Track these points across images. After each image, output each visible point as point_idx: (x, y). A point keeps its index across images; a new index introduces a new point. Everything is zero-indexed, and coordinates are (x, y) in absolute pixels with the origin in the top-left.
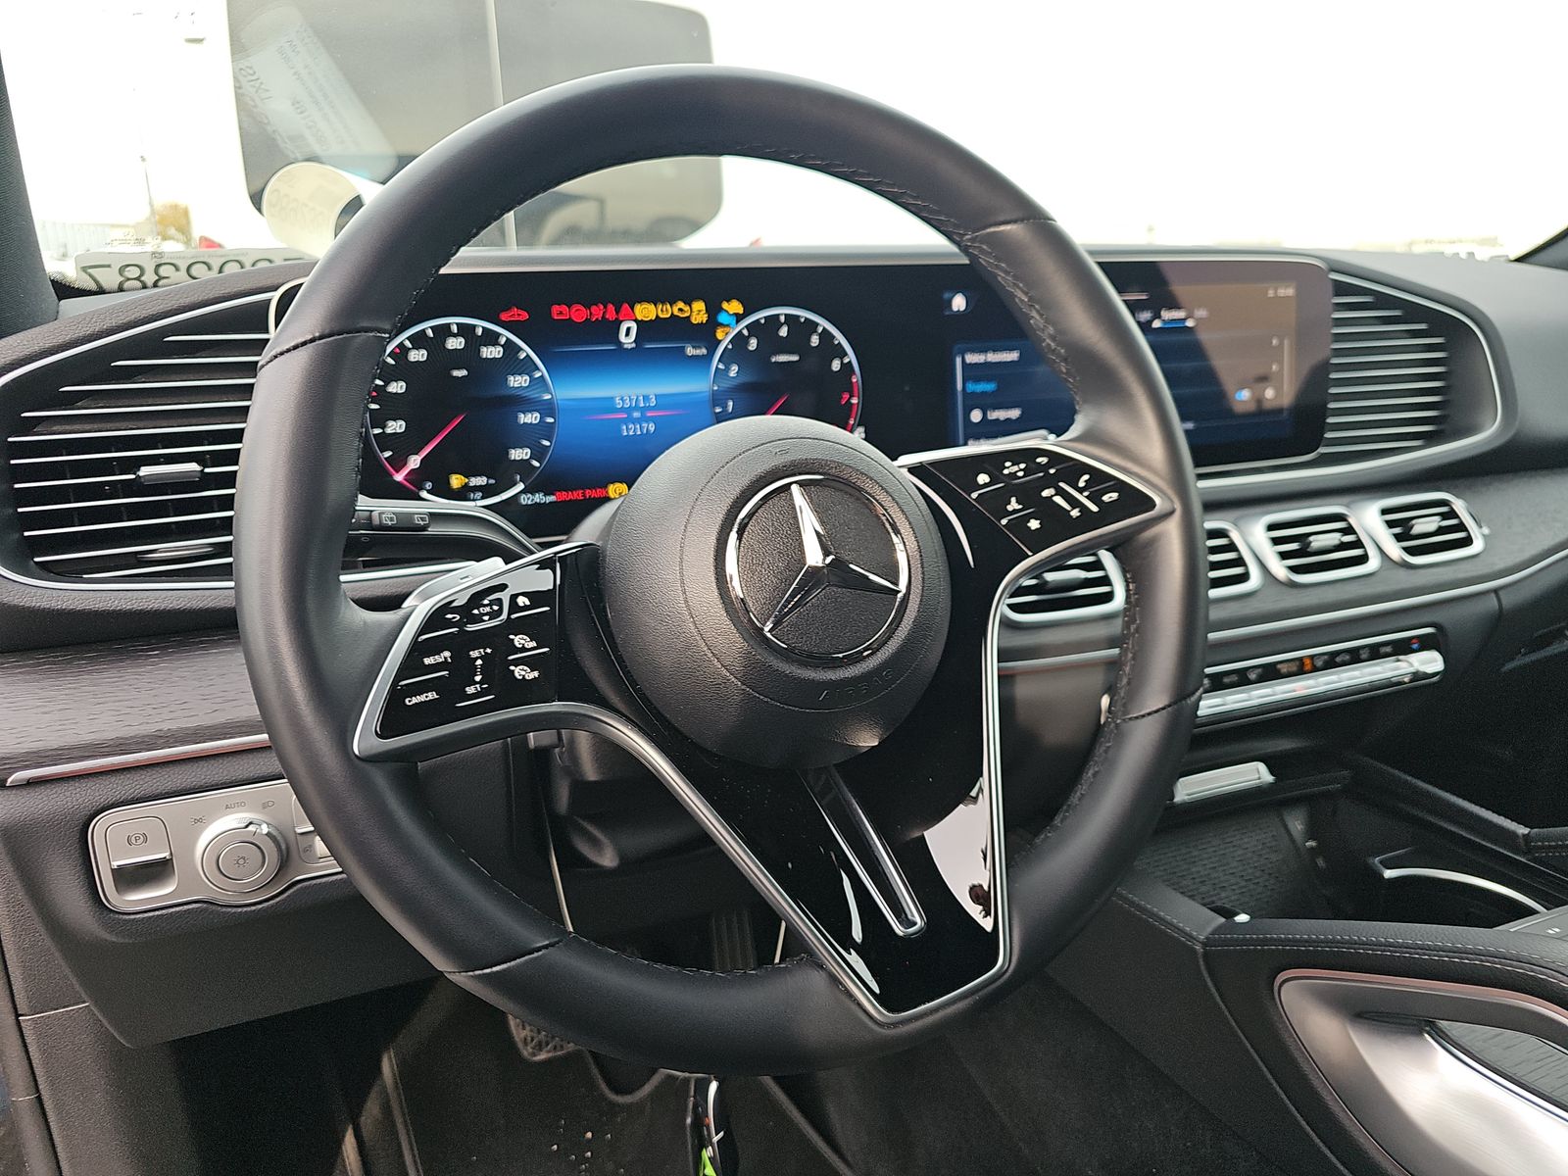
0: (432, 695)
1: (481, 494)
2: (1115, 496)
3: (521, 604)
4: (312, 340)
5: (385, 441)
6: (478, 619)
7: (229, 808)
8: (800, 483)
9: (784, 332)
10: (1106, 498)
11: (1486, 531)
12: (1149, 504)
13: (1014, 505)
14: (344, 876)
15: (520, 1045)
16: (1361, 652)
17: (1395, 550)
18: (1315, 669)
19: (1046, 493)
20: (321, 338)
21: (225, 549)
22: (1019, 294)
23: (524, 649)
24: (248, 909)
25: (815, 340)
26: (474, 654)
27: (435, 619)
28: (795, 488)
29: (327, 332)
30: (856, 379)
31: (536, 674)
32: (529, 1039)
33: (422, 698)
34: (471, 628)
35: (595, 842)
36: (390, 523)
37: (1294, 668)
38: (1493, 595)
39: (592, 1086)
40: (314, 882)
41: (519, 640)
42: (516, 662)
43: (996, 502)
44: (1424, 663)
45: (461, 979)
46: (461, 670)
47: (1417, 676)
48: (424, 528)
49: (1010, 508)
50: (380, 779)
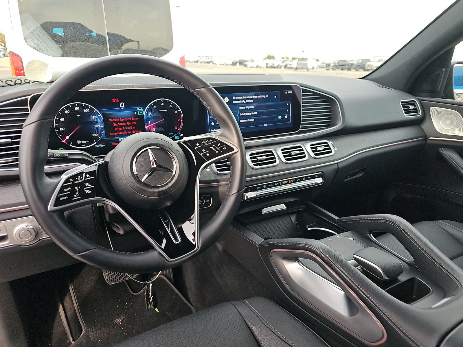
0: (66, 198)
1: (85, 145)
2: (226, 148)
3: (88, 177)
4: (35, 122)
5: (60, 133)
6: (78, 180)
7: (22, 222)
8: (150, 149)
9: (163, 104)
10: (224, 149)
11: (336, 149)
12: (233, 150)
13: (204, 150)
14: (50, 238)
15: (107, 281)
16: (303, 178)
17: (312, 154)
18: (292, 183)
19: (211, 148)
20: (37, 121)
21: (17, 160)
22: (205, 103)
23: (88, 186)
24: (28, 246)
25: (171, 106)
26: (76, 188)
27: (67, 181)
28: (149, 150)
29: (38, 120)
30: (182, 115)
31: (91, 192)
32: (109, 279)
33: (64, 198)
34: (75, 182)
35: (118, 228)
36: (58, 156)
37: (286, 182)
38: (336, 164)
39: (128, 291)
40: (45, 239)
41: (87, 184)
42: (86, 190)
43: (200, 150)
44: (318, 180)
45: (75, 256)
46: (73, 192)
47: (316, 184)
48: (67, 157)
49: (203, 151)
50: (55, 215)
